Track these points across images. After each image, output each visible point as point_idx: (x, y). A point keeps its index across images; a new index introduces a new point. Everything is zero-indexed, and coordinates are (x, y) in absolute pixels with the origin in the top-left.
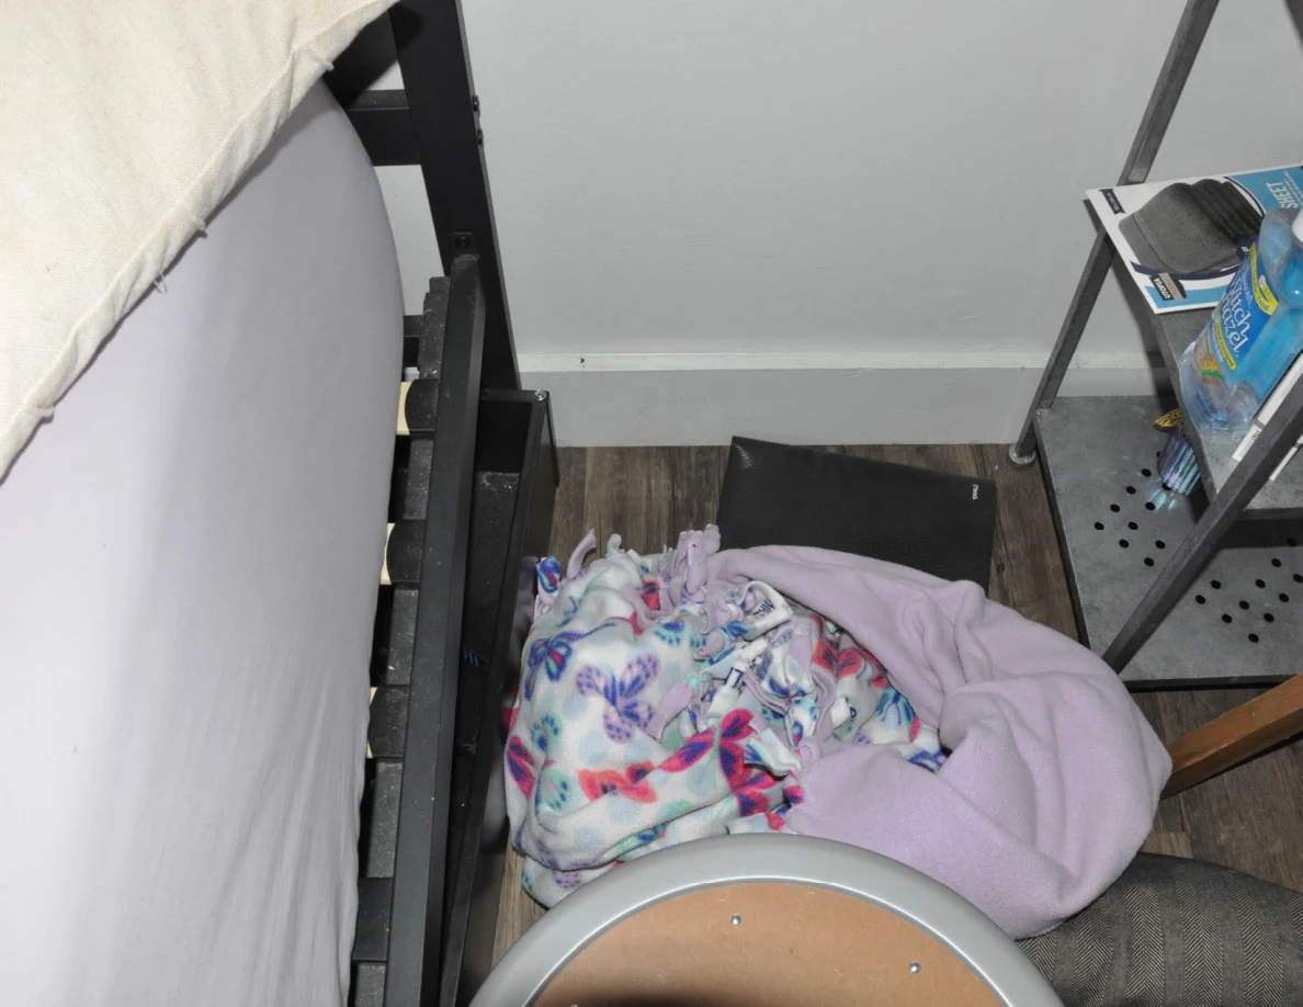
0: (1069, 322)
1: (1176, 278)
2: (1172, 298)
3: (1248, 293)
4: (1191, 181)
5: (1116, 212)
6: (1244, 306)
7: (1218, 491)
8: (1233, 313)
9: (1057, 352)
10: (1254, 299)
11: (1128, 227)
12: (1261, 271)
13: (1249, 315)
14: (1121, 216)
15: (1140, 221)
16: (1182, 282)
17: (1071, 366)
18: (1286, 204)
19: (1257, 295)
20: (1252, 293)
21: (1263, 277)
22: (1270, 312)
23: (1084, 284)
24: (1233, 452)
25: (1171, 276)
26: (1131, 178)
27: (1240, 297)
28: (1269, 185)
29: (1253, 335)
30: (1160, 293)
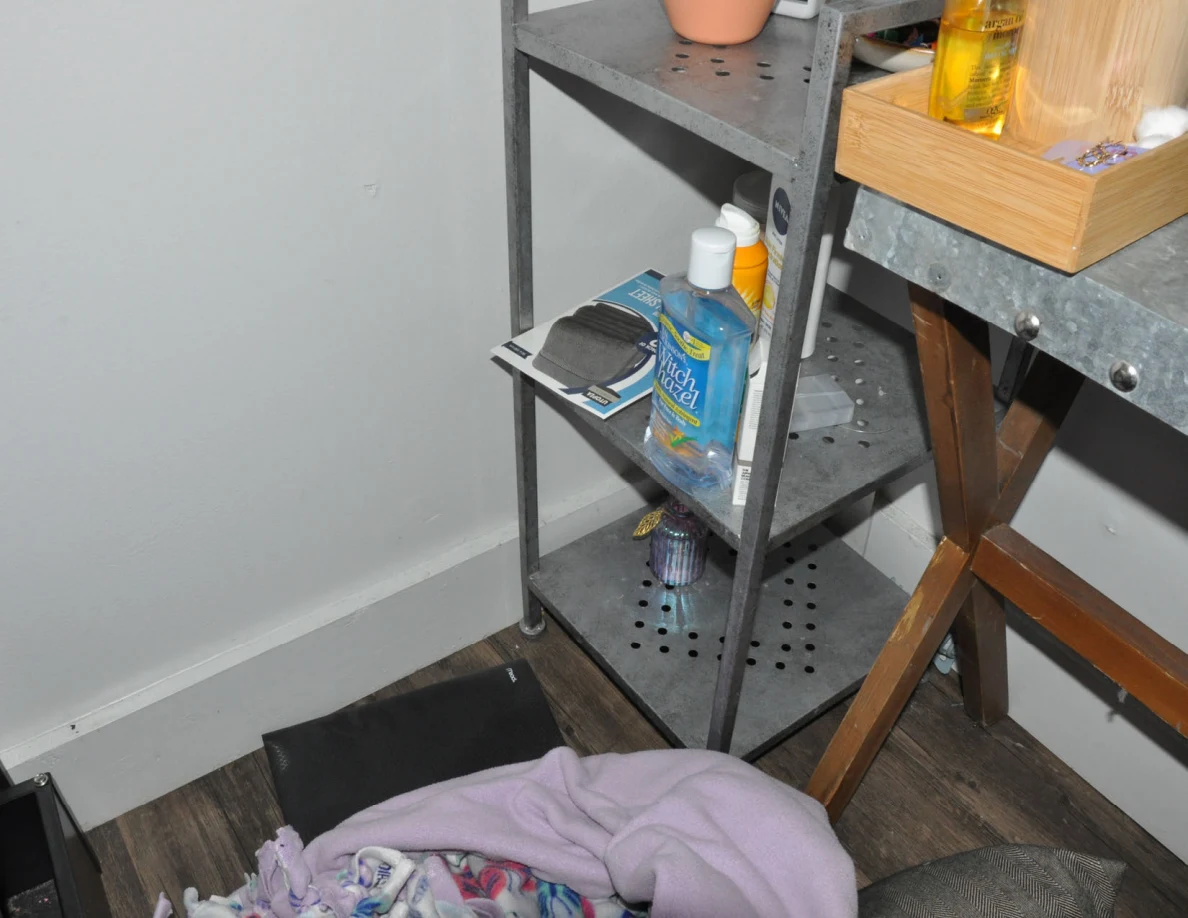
0: (522, 482)
1: (603, 386)
2: (610, 402)
3: (679, 355)
4: (571, 313)
5: (525, 357)
6: (681, 365)
7: (739, 536)
8: (674, 379)
9: (524, 515)
10: (687, 355)
11: (541, 363)
12: (681, 328)
13: (690, 371)
14: (530, 359)
15: (549, 356)
16: (610, 387)
17: (540, 525)
18: (652, 302)
19: (688, 350)
20: (682, 352)
21: (686, 333)
22: (707, 357)
23: (521, 442)
24: (731, 500)
25: (598, 386)
26: (522, 327)
27: (673, 362)
28: (631, 294)
29: (701, 385)
30: (598, 402)
